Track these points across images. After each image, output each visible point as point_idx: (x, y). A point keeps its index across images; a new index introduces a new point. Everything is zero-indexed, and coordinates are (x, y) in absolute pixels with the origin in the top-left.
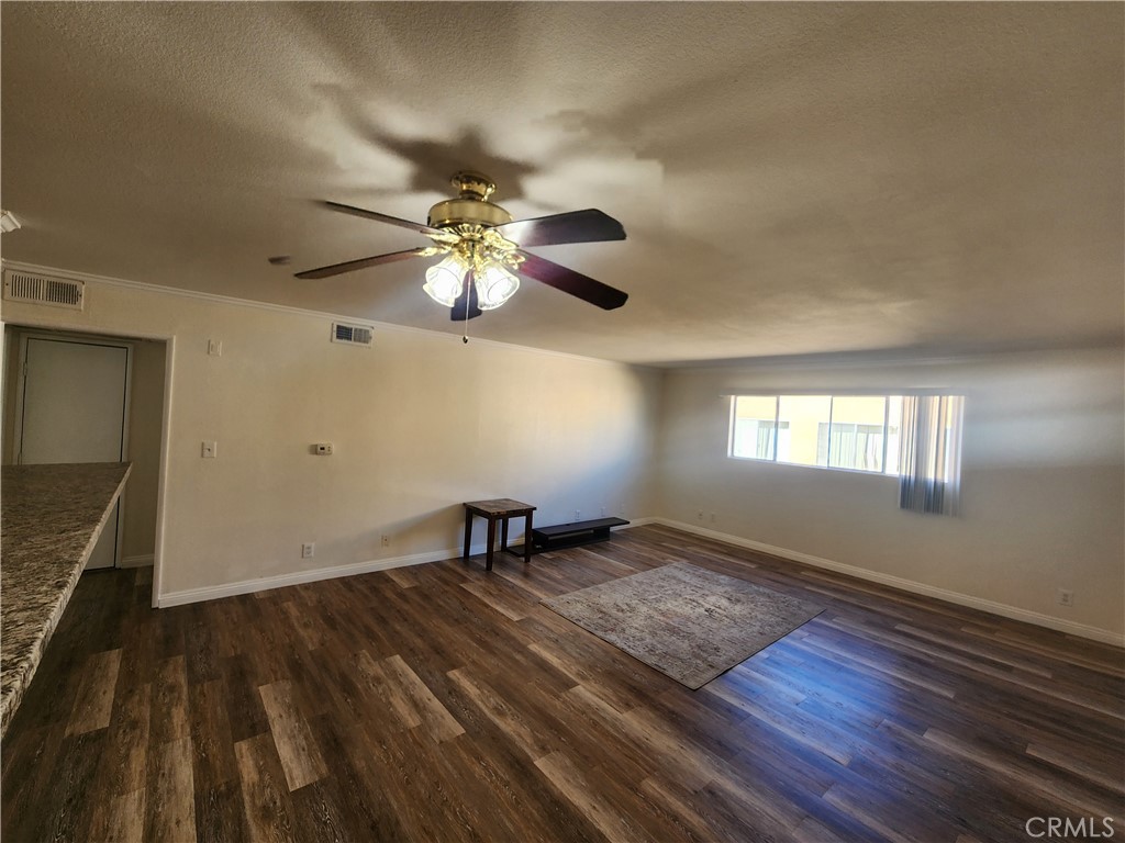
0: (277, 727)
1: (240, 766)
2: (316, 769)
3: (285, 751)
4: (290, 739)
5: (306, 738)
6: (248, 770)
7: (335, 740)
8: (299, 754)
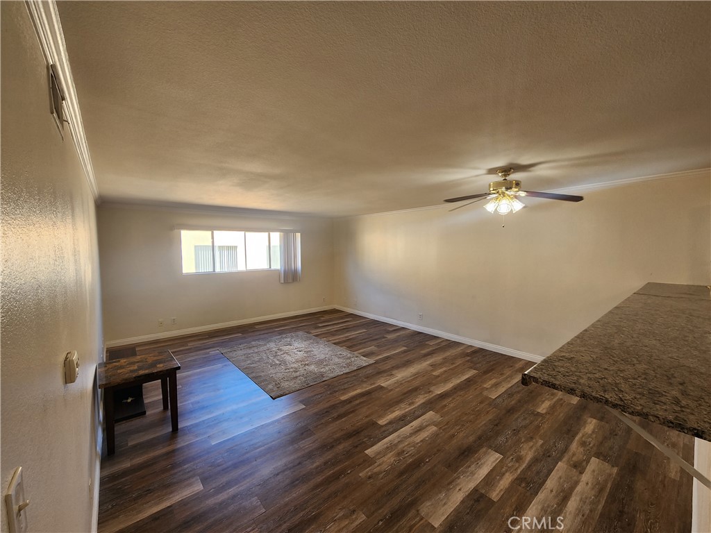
0: (470, 487)
1: (507, 486)
2: (485, 453)
3: (483, 472)
4: (475, 474)
5: (469, 466)
6: (506, 481)
7: (463, 453)
8: (481, 464)
